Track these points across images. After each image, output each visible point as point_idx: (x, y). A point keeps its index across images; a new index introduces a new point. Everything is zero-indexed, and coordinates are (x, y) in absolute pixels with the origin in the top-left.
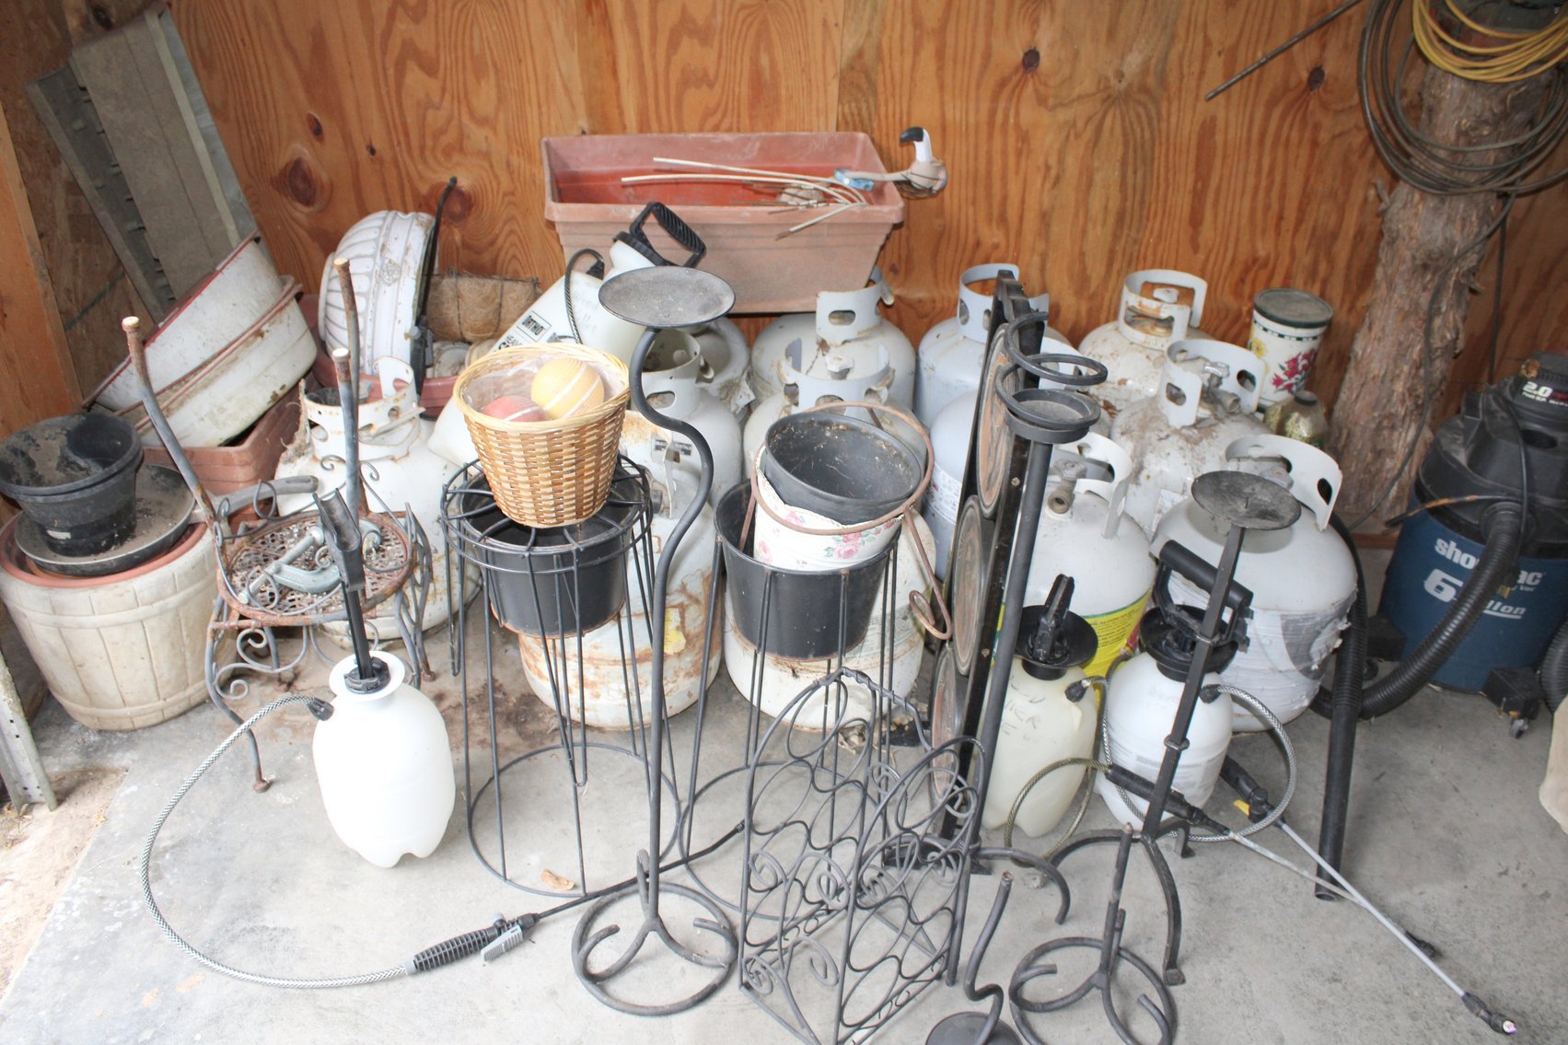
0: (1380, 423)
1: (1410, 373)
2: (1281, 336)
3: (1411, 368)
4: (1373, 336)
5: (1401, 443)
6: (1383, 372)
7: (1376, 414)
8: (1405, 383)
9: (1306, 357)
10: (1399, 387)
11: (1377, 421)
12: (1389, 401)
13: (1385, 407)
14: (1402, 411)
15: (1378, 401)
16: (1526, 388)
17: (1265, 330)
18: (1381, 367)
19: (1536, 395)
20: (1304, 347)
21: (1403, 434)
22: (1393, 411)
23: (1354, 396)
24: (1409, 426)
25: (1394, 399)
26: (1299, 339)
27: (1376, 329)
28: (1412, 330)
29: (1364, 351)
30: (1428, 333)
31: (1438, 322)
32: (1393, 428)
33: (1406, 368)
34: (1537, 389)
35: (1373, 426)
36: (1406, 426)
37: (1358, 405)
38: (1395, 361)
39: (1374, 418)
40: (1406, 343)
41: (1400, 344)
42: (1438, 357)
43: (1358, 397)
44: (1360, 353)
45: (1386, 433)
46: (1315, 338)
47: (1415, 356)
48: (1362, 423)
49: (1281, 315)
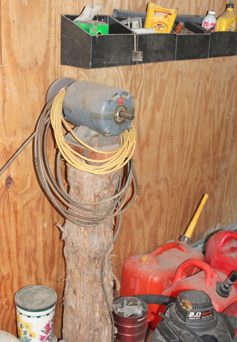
0: (94, 334)
1: (100, 307)
2: (39, 317)
3: (100, 305)
4: (78, 297)
6: (89, 312)
7: (91, 332)
8: (99, 312)
9: (52, 321)
10: (97, 315)
12: (95, 323)
13: (94, 327)
15: (90, 325)
16: (190, 316)
17: (29, 317)
18: (88, 310)
19: (195, 317)
20: (51, 317)
21: (104, 334)
22: (98, 326)
23: (77, 327)
25: (97, 321)
26: (48, 315)
27: (79, 293)
28: (96, 288)
29: (76, 305)
30: (103, 286)
31: (105, 280)
32: (99, 334)
33: (98, 305)
34: (195, 314)
35: (91, 337)
36: (104, 330)
37: (81, 330)
38: (93, 304)
39: (91, 333)
40: (95, 295)
41: (93, 296)
42: (109, 294)
43: (80, 327)
44: (74, 306)
46: (53, 310)
47: (100, 299)
49: (33, 307)
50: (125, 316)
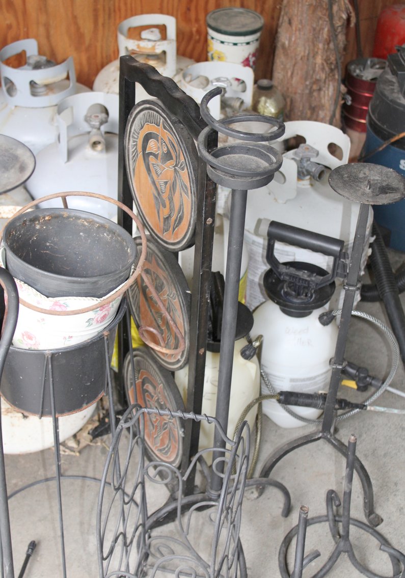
0: (311, 88)
1: (324, 48)
2: (235, 44)
3: (324, 45)
4: (294, 28)
5: (326, 98)
6: (307, 52)
7: (308, 83)
8: (322, 57)
9: (254, 55)
10: (319, 60)
11: (309, 87)
12: (314, 71)
13: (312, 77)
14: (323, 76)
15: (307, 72)
17: (222, 42)
18: (305, 49)
20: (251, 49)
21: (326, 92)
22: (318, 77)
23: (289, 74)
24: (329, 85)
25: (317, 69)
26: (248, 43)
27: (295, 23)
28: (320, 18)
29: (290, 40)
30: (331, 17)
31: (335, 8)
32: (320, 90)
33: (321, 46)
35: (307, 91)
36: (327, 86)
37: (294, 79)
38: (313, 43)
39: (307, 86)
40: (318, 28)
41: (314, 29)
42: (339, 32)
43: (292, 74)
44: (287, 43)
45: (315, 94)
46: (257, 40)
47: (325, 36)
48: (299, 91)
49: (229, 29)
50: (364, 78)
